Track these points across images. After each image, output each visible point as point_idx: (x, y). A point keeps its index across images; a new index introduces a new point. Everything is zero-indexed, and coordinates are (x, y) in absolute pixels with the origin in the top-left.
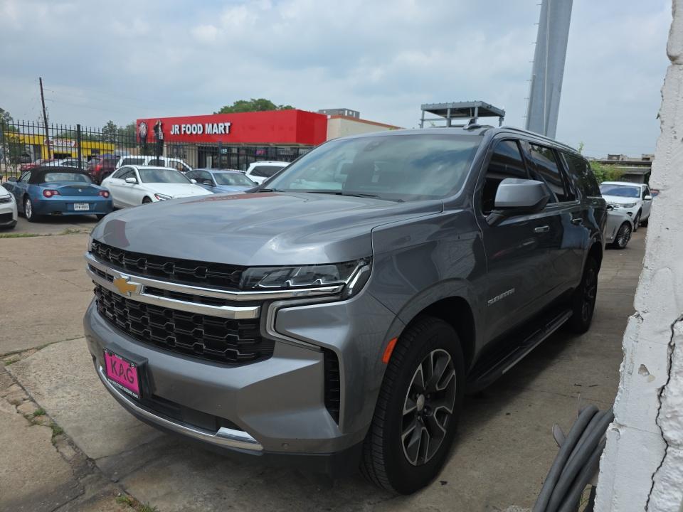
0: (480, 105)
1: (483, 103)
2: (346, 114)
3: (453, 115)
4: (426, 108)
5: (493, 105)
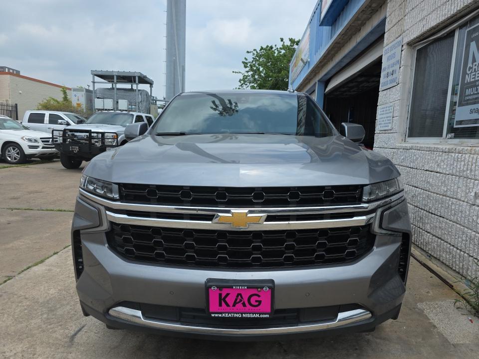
0: (139, 75)
1: (141, 74)
2: (7, 71)
3: (118, 81)
4: (95, 73)
5: (147, 76)
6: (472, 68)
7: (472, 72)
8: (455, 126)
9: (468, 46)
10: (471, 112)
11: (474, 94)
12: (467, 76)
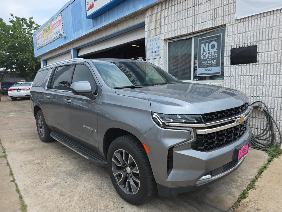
6: (204, 54)
7: (204, 55)
8: (198, 76)
9: (200, 45)
10: (206, 70)
11: (206, 64)
12: (201, 57)
